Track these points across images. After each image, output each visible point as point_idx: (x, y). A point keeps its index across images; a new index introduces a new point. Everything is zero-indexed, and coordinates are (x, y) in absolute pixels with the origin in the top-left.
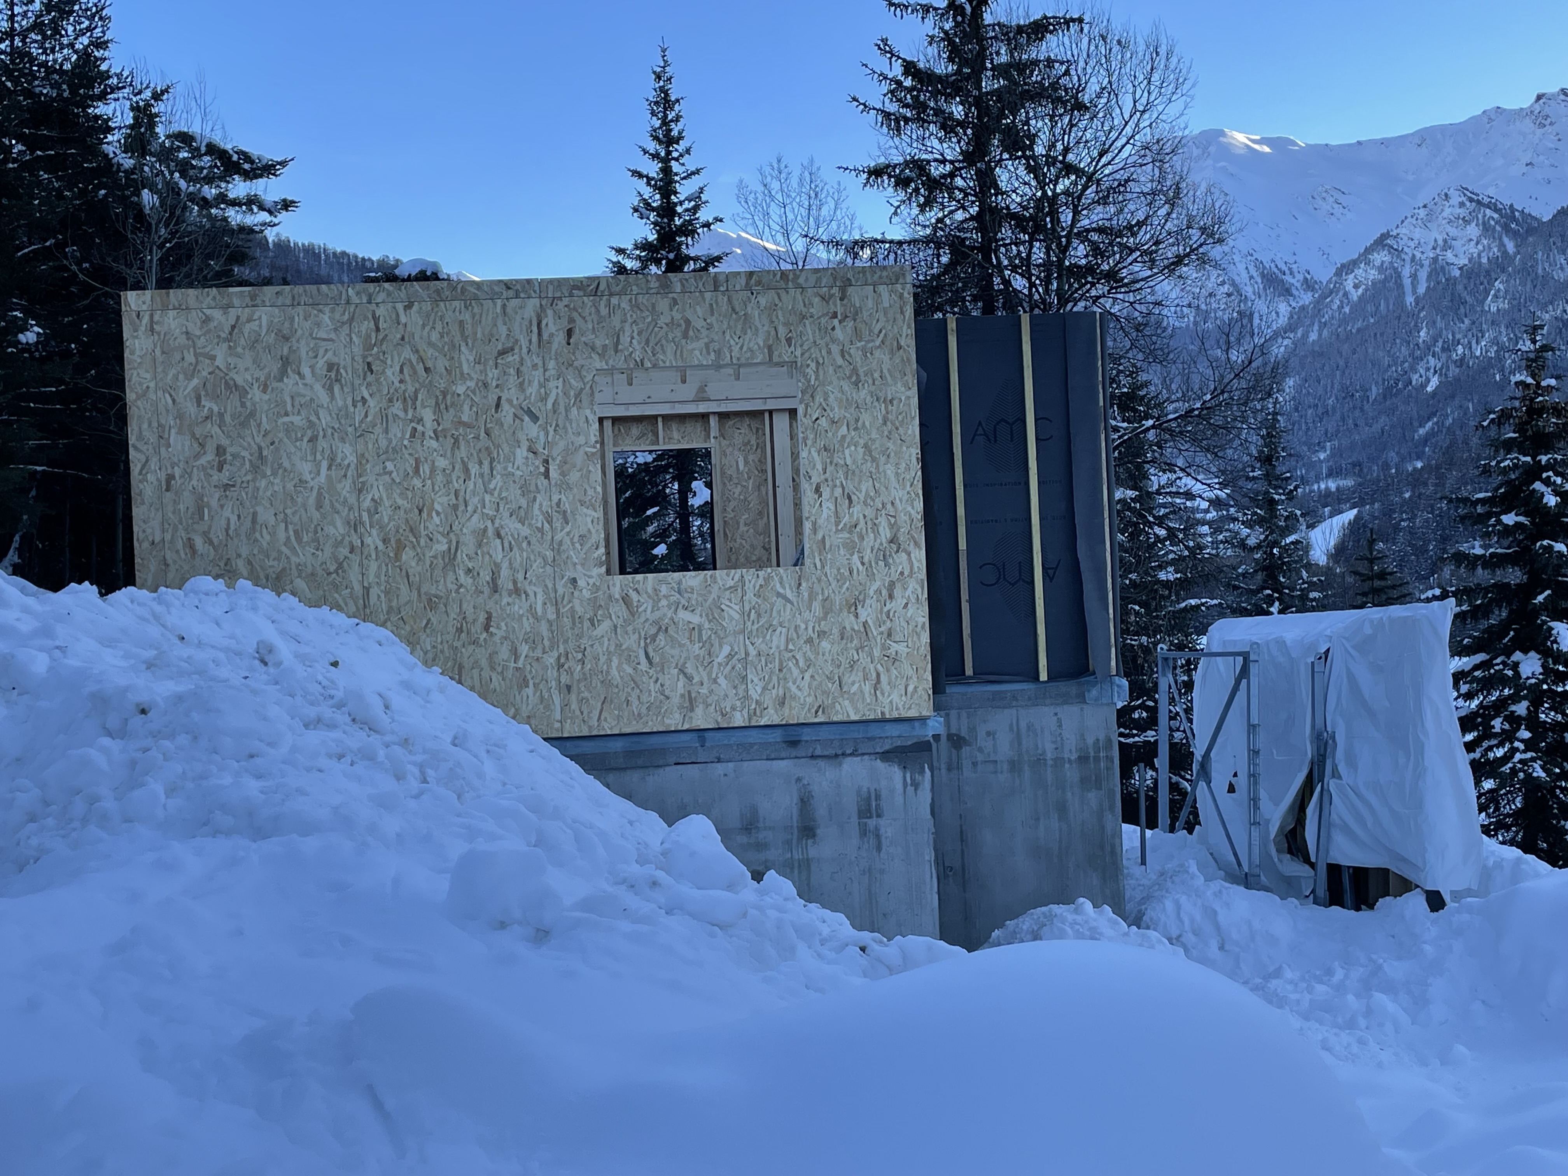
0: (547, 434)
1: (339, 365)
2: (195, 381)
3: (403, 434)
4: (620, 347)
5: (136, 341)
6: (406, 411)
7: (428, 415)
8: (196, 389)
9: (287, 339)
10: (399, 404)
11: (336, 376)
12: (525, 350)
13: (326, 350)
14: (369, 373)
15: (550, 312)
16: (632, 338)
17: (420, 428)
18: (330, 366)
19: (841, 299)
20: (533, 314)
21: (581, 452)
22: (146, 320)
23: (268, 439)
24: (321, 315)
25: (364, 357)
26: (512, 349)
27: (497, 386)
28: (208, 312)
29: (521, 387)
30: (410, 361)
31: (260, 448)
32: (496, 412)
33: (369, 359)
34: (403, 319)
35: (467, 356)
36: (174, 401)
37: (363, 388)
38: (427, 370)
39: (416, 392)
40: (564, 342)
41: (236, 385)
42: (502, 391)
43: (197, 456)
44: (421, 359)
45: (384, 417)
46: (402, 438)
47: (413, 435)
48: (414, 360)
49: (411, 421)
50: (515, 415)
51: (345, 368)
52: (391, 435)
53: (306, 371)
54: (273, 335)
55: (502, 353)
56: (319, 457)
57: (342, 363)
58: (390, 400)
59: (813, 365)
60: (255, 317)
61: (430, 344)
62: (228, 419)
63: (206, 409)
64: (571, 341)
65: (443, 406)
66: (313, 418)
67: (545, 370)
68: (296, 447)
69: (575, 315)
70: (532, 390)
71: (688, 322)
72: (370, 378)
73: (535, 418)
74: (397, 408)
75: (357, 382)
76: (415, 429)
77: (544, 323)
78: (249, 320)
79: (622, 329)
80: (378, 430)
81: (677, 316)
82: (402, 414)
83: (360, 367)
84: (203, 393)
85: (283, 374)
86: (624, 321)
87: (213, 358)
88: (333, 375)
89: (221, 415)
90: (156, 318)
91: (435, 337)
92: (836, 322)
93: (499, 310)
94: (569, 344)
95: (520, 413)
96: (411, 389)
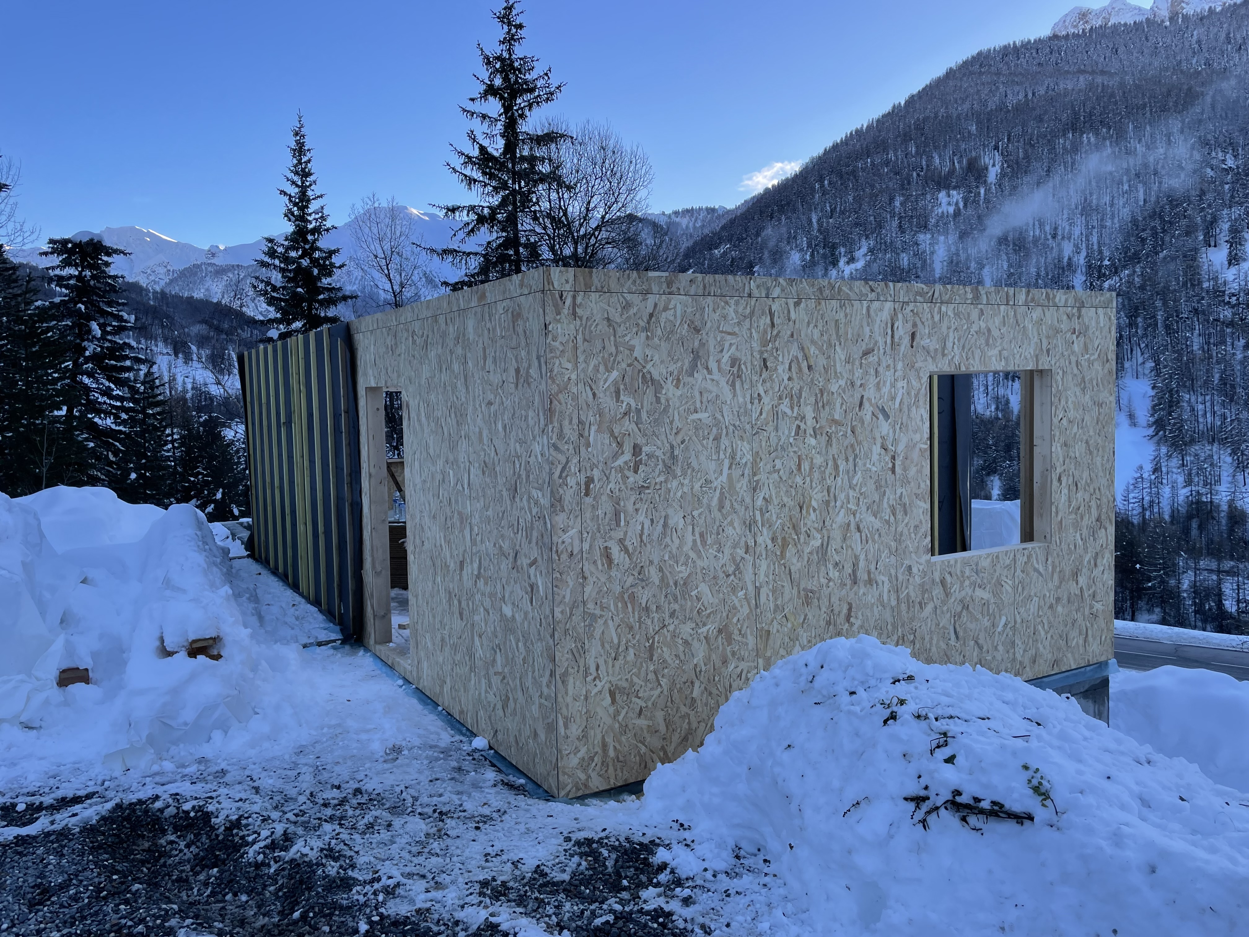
0: (895, 432)
1: (741, 360)
2: (615, 374)
3: (790, 433)
4: (946, 352)
5: (559, 326)
6: (792, 408)
7: (809, 413)
8: (615, 383)
9: (697, 331)
10: (786, 401)
11: (738, 371)
12: (882, 351)
13: (731, 345)
14: (764, 370)
15: (900, 316)
16: (954, 344)
17: (803, 426)
18: (734, 361)
19: (1078, 318)
20: (889, 317)
21: (917, 449)
22: (569, 301)
23: (679, 438)
24: (727, 307)
25: (761, 353)
26: (873, 350)
27: (861, 385)
28: (629, 297)
29: (878, 387)
30: (797, 358)
31: (672, 447)
32: (860, 410)
33: (765, 355)
34: (793, 316)
35: (840, 354)
36: (594, 395)
37: (759, 385)
38: (810, 367)
39: (800, 390)
40: (909, 345)
41: (652, 379)
42: (864, 390)
43: (615, 456)
44: (806, 358)
45: (776, 414)
46: (788, 437)
47: (797, 434)
48: (800, 356)
49: (796, 418)
50: (873, 414)
51: (745, 364)
52: (780, 433)
53: (713, 365)
54: (686, 326)
55: (866, 353)
56: (722, 456)
57: (744, 359)
58: (780, 398)
59: (1061, 373)
60: (671, 306)
61: (813, 342)
62: (644, 415)
63: (625, 404)
64: (915, 344)
65: (820, 404)
66: (718, 416)
67: (895, 371)
68: (703, 446)
69: (917, 319)
70: (885, 390)
71: (989, 330)
72: (765, 375)
73: (887, 416)
74: (785, 407)
75: (755, 378)
76: (799, 427)
77: (896, 326)
78: (666, 309)
79: (948, 335)
80: (770, 428)
81: (983, 325)
82: (788, 411)
83: (757, 363)
84: (622, 387)
85: (693, 368)
86: (949, 328)
87: (632, 349)
88: (735, 369)
89: (638, 411)
90: (579, 300)
91: (816, 334)
92: (1074, 336)
93: (864, 311)
94: (912, 347)
95: (877, 412)
96: (796, 388)
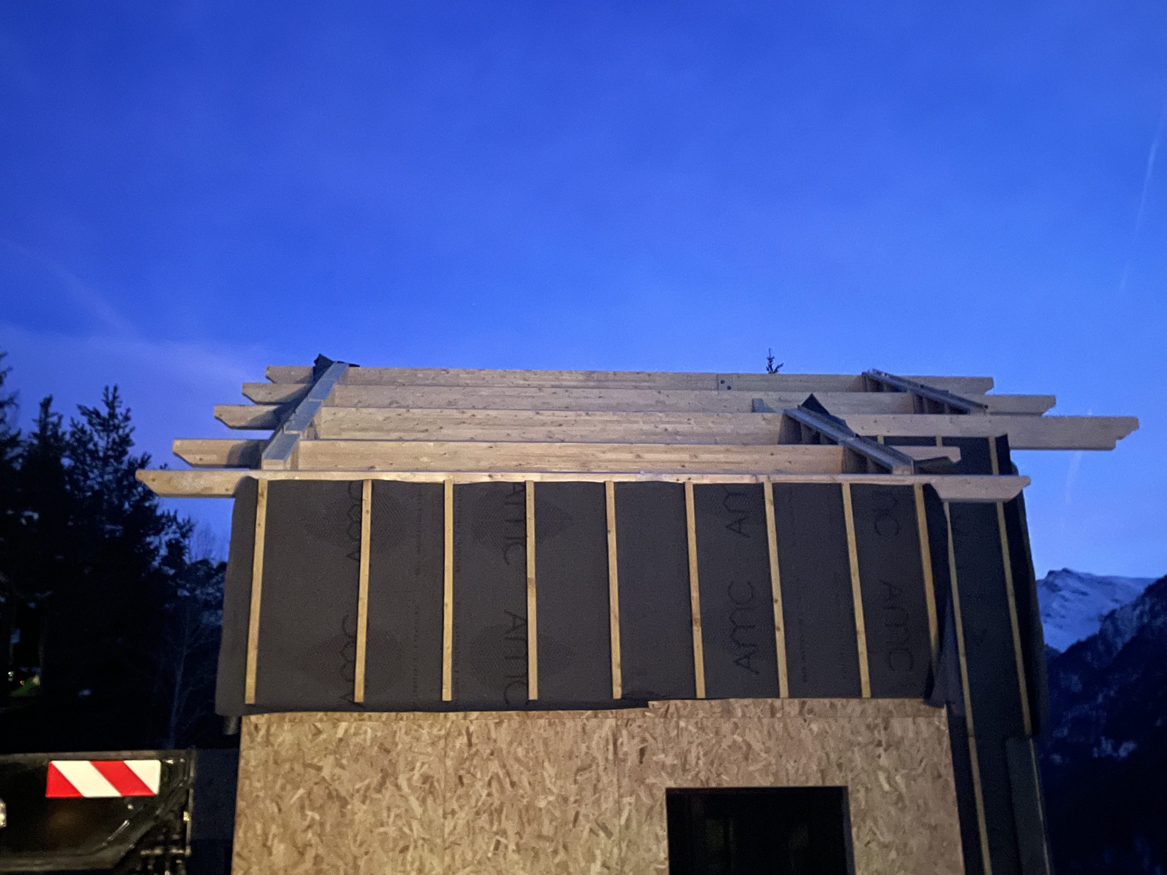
0: (620, 849)
1: (433, 777)
2: (301, 791)
3: (488, 847)
4: (688, 767)
6: (491, 823)
7: (511, 827)
8: (301, 798)
9: (388, 751)
10: (485, 817)
11: (430, 788)
12: (601, 768)
13: (423, 764)
14: (460, 786)
15: (624, 732)
16: (698, 758)
17: (503, 840)
18: (426, 779)
19: (886, 728)
20: (610, 734)
21: (651, 868)
22: (262, 732)
23: (363, 850)
24: (421, 730)
25: (456, 770)
26: (590, 766)
27: (576, 802)
29: (597, 803)
30: (497, 775)
31: (355, 858)
32: (574, 826)
33: (462, 772)
34: (493, 735)
35: (549, 770)
36: (280, 810)
37: (454, 800)
38: (513, 784)
39: (502, 804)
40: (637, 761)
41: (338, 795)
42: (580, 806)
43: (295, 865)
44: (508, 774)
45: (471, 830)
46: (487, 851)
47: (496, 848)
48: (501, 773)
49: (496, 833)
50: (591, 830)
51: (438, 781)
52: (476, 847)
53: (403, 783)
54: (376, 748)
55: (581, 770)
57: (436, 776)
58: (478, 813)
59: (862, 791)
60: (361, 732)
61: (517, 759)
62: (328, 828)
63: (309, 819)
64: (644, 759)
65: (525, 820)
66: (406, 830)
67: (620, 787)
68: (388, 857)
69: (648, 736)
70: (608, 806)
71: (749, 746)
72: (460, 791)
73: (609, 834)
74: (484, 820)
75: (448, 795)
76: (498, 842)
77: (620, 741)
78: (356, 734)
79: (689, 751)
80: (466, 842)
81: (739, 739)
82: (487, 827)
83: (453, 780)
84: (307, 803)
85: (381, 785)
86: (690, 743)
87: (319, 769)
88: (427, 786)
91: (520, 752)
92: (881, 750)
93: (579, 729)
94: (641, 762)
95: (596, 828)
96: (497, 804)
